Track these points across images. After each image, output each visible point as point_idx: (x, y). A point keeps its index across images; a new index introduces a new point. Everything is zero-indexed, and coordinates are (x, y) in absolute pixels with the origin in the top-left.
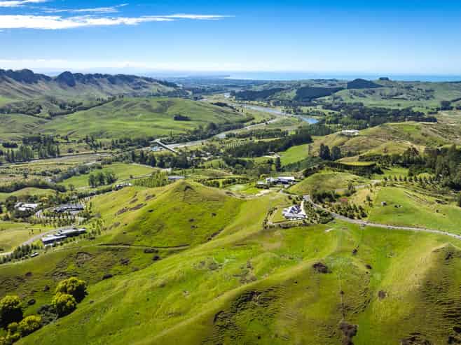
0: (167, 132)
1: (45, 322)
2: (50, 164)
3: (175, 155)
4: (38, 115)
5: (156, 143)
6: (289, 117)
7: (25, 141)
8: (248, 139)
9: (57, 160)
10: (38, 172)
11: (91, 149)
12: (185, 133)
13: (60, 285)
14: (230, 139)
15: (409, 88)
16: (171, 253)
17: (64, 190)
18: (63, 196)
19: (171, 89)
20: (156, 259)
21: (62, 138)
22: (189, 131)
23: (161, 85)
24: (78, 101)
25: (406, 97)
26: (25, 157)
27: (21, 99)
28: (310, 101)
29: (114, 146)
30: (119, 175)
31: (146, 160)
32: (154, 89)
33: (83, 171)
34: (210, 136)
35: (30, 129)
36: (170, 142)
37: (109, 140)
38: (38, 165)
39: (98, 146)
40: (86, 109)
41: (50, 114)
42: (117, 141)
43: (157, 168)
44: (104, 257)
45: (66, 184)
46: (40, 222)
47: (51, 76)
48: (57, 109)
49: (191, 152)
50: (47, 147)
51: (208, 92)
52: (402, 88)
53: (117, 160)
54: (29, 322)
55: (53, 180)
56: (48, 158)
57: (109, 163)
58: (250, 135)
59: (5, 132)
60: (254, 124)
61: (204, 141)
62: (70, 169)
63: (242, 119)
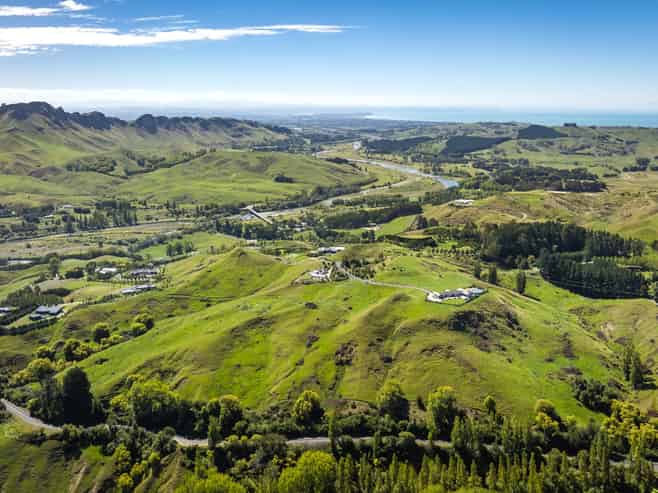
0: (262, 197)
1: (123, 341)
2: (126, 232)
3: (265, 225)
4: (111, 173)
5: (247, 210)
6: (424, 178)
7: (99, 206)
8: (358, 207)
9: (133, 229)
10: (114, 241)
11: (172, 216)
12: (284, 198)
13: (136, 318)
14: (337, 207)
15: (603, 138)
16: (221, 302)
17: (140, 258)
18: (140, 263)
19: (282, 137)
20: (208, 305)
21: (140, 203)
22: (289, 196)
23: (268, 131)
24: (160, 155)
25: (594, 152)
26: (99, 224)
27: (92, 153)
28: (462, 156)
29: (199, 213)
30: (200, 245)
31: (231, 229)
32: (259, 136)
33: (161, 241)
34: (314, 202)
35: (103, 191)
36: (264, 209)
37: (194, 207)
38: (113, 233)
39: (180, 213)
40: (170, 166)
41: (126, 171)
42: (202, 207)
43: (242, 239)
44: (169, 303)
45: (143, 253)
46: (119, 282)
47: (127, 120)
48: (134, 166)
49: (285, 222)
50: (123, 213)
51: (333, 140)
52: (594, 138)
53: (199, 229)
54: (115, 339)
55: (129, 250)
56: (124, 226)
57: (191, 233)
58: (362, 202)
59: (75, 195)
60: (374, 187)
61: (304, 209)
62: (148, 238)
63: (361, 180)
